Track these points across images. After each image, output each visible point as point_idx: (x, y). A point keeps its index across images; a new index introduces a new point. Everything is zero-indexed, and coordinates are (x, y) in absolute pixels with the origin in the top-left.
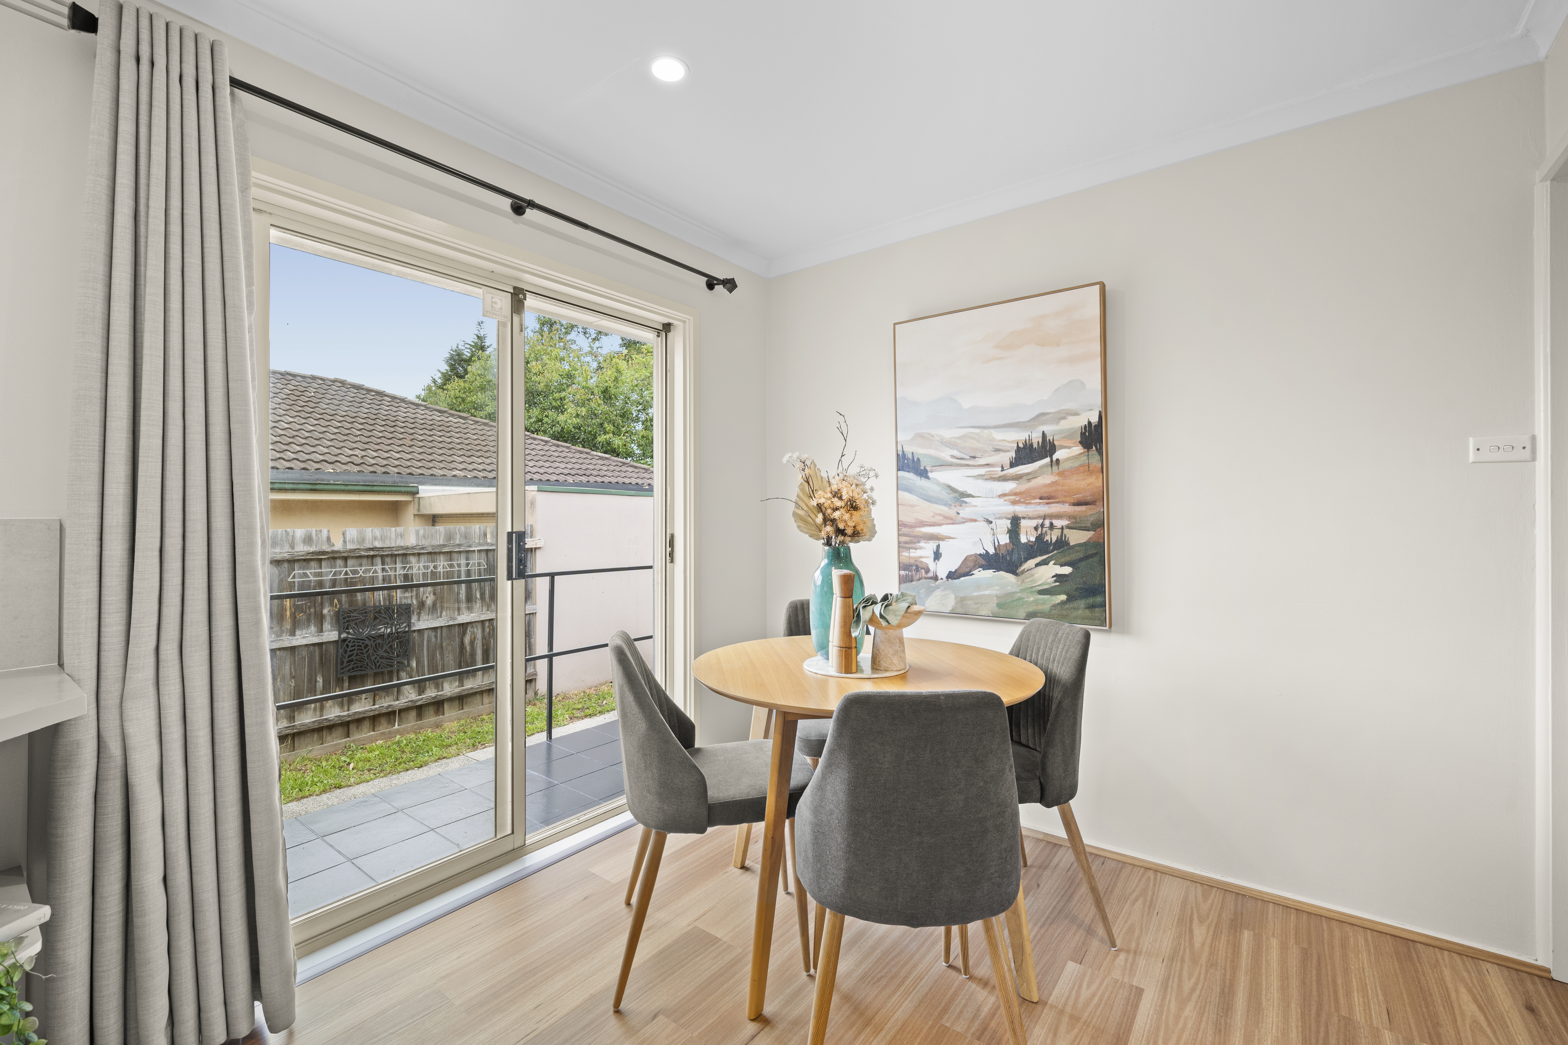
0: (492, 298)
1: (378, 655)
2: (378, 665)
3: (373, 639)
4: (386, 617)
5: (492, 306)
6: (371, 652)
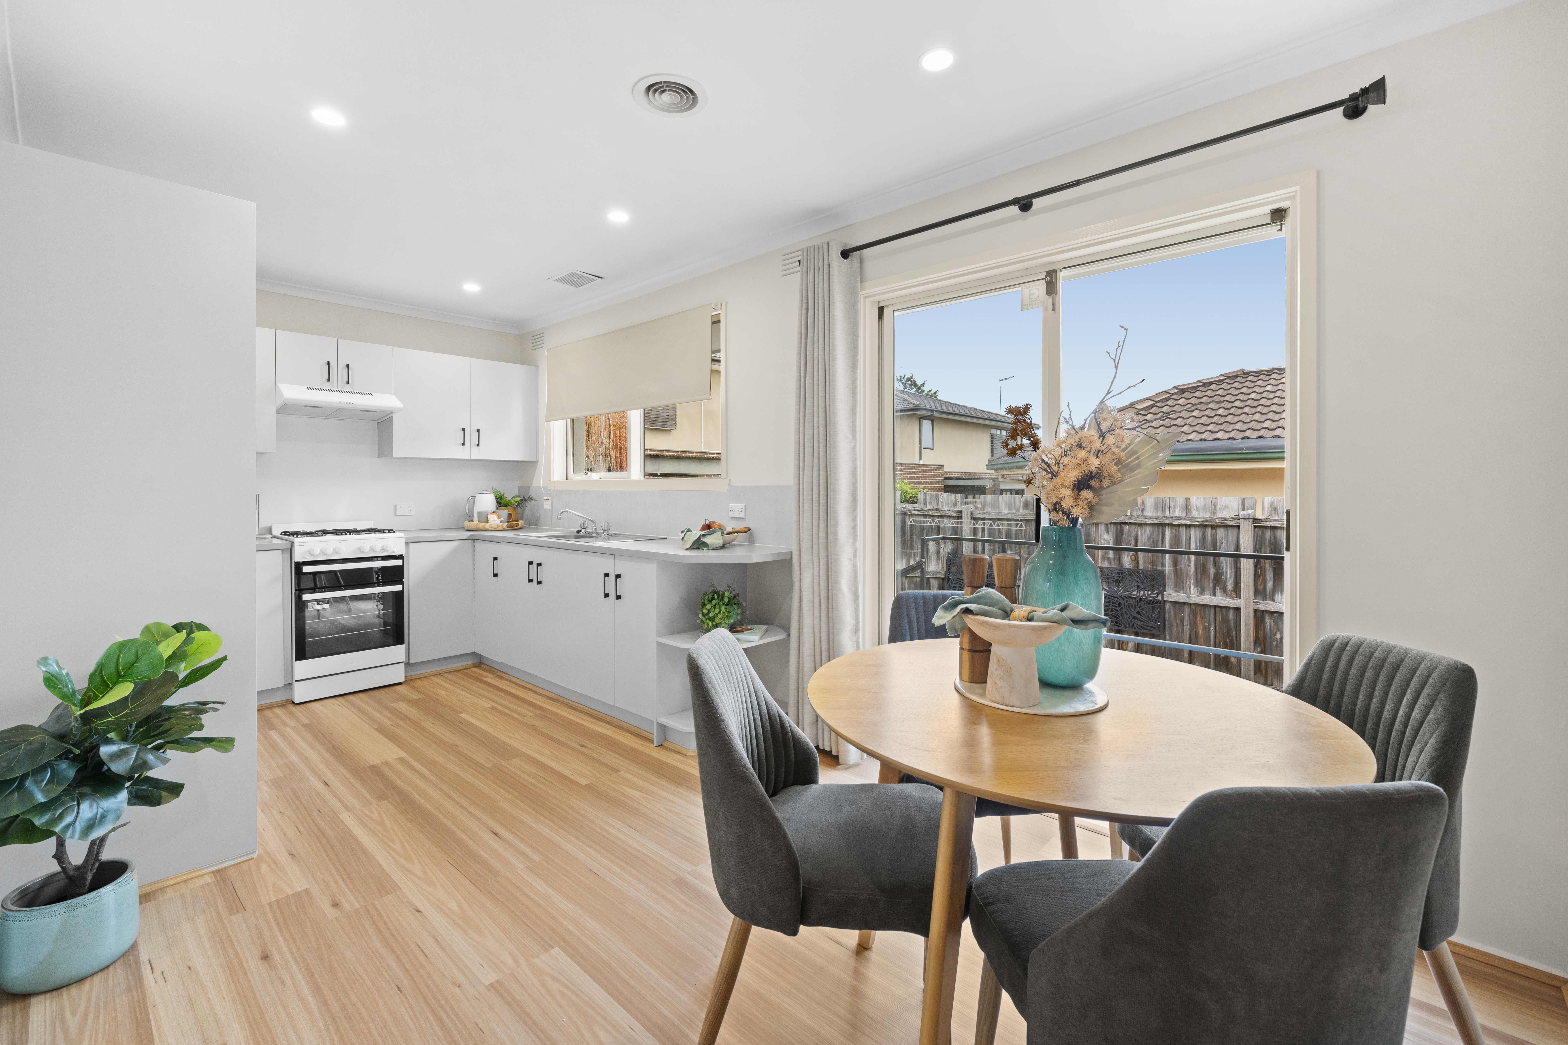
0: (1030, 291)
1: (1131, 615)
2: (1131, 625)
3: (1126, 599)
4: (1138, 580)
5: (1030, 298)
6: (1124, 610)
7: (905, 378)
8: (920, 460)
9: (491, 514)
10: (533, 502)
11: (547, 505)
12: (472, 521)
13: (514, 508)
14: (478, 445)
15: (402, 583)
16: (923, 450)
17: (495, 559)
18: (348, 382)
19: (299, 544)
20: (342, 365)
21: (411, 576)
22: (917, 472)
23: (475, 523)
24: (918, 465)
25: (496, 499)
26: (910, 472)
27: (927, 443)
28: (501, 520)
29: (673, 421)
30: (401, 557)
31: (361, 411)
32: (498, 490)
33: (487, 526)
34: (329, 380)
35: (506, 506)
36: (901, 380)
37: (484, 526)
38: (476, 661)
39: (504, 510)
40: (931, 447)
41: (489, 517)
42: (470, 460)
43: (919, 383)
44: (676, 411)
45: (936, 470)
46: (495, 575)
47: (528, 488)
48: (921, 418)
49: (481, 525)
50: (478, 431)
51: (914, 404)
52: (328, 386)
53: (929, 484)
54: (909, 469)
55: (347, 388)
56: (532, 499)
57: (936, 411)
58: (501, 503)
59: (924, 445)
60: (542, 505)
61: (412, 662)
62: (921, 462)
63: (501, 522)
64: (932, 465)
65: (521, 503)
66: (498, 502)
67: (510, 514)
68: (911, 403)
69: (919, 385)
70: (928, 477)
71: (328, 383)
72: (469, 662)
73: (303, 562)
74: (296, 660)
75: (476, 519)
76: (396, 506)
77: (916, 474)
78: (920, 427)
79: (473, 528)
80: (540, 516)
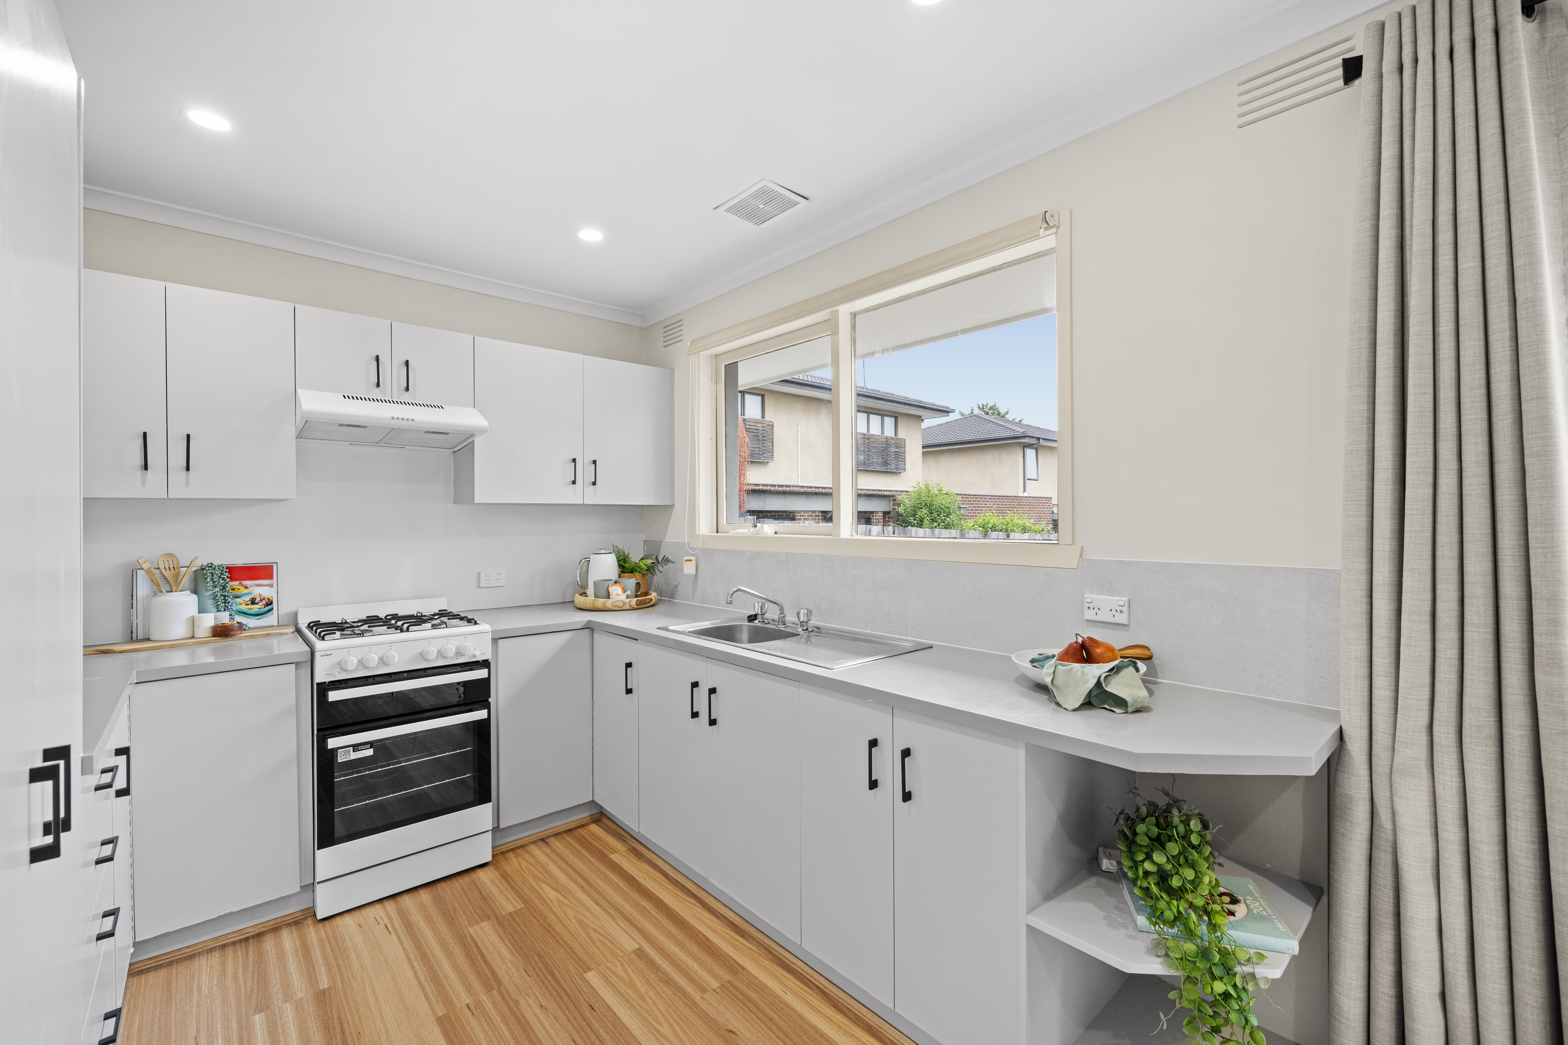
7: (988, 406)
8: (1024, 492)
9: (613, 585)
10: (670, 565)
11: (689, 569)
12: (586, 596)
13: (644, 575)
14: (594, 483)
15: (487, 706)
16: (1027, 482)
17: (629, 665)
18: (407, 389)
19: (323, 653)
20: (399, 360)
21: (499, 695)
22: (1025, 505)
23: (590, 600)
24: (1022, 497)
25: (619, 561)
26: (1017, 505)
27: (1031, 473)
28: (627, 593)
29: (770, 452)
30: (485, 664)
31: (426, 432)
32: (620, 547)
33: (609, 603)
34: (378, 385)
35: (632, 572)
36: (983, 409)
37: (604, 604)
38: (595, 811)
39: (630, 577)
40: (1035, 478)
41: (611, 589)
42: (583, 505)
43: (1002, 411)
44: (773, 442)
45: (1044, 503)
46: (629, 691)
47: (658, 544)
48: (1025, 446)
49: (600, 603)
50: (594, 462)
51: (1018, 432)
52: (376, 393)
53: (1038, 519)
54: (1016, 502)
55: (406, 397)
56: (666, 561)
57: (1043, 439)
58: (625, 567)
59: (1028, 476)
60: (682, 569)
61: (502, 826)
62: (1026, 494)
63: (628, 597)
64: (1041, 498)
65: (653, 567)
66: (620, 566)
67: (638, 584)
68: (1014, 430)
69: (1003, 413)
70: (1036, 511)
71: (377, 390)
72: (585, 814)
73: (330, 682)
74: (318, 849)
75: (590, 591)
76: (479, 574)
77: (1023, 508)
78: (1024, 457)
79: (588, 606)
80: (678, 585)
